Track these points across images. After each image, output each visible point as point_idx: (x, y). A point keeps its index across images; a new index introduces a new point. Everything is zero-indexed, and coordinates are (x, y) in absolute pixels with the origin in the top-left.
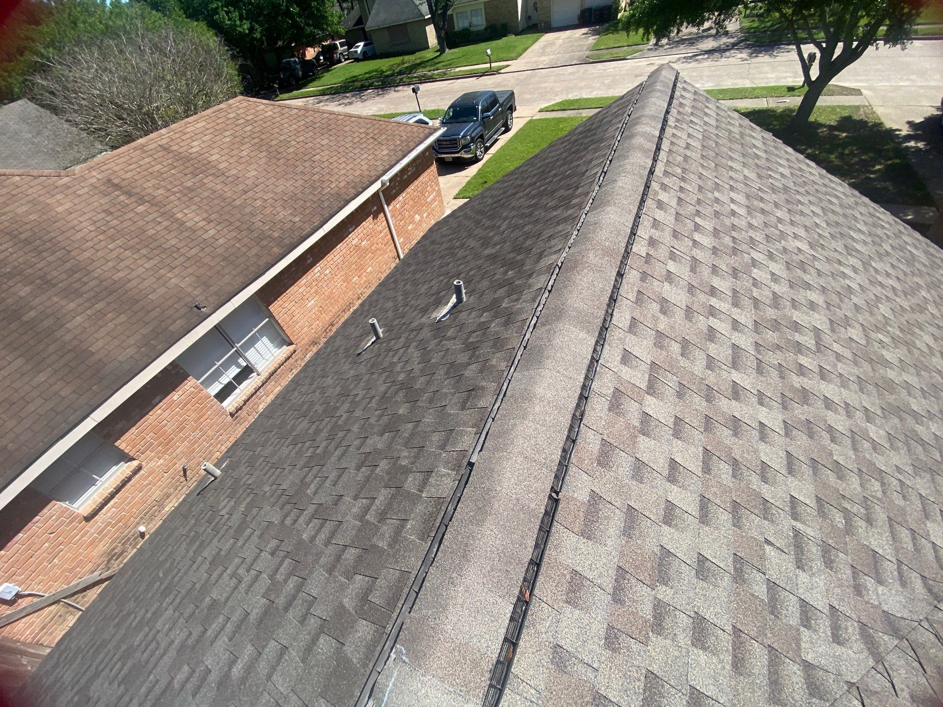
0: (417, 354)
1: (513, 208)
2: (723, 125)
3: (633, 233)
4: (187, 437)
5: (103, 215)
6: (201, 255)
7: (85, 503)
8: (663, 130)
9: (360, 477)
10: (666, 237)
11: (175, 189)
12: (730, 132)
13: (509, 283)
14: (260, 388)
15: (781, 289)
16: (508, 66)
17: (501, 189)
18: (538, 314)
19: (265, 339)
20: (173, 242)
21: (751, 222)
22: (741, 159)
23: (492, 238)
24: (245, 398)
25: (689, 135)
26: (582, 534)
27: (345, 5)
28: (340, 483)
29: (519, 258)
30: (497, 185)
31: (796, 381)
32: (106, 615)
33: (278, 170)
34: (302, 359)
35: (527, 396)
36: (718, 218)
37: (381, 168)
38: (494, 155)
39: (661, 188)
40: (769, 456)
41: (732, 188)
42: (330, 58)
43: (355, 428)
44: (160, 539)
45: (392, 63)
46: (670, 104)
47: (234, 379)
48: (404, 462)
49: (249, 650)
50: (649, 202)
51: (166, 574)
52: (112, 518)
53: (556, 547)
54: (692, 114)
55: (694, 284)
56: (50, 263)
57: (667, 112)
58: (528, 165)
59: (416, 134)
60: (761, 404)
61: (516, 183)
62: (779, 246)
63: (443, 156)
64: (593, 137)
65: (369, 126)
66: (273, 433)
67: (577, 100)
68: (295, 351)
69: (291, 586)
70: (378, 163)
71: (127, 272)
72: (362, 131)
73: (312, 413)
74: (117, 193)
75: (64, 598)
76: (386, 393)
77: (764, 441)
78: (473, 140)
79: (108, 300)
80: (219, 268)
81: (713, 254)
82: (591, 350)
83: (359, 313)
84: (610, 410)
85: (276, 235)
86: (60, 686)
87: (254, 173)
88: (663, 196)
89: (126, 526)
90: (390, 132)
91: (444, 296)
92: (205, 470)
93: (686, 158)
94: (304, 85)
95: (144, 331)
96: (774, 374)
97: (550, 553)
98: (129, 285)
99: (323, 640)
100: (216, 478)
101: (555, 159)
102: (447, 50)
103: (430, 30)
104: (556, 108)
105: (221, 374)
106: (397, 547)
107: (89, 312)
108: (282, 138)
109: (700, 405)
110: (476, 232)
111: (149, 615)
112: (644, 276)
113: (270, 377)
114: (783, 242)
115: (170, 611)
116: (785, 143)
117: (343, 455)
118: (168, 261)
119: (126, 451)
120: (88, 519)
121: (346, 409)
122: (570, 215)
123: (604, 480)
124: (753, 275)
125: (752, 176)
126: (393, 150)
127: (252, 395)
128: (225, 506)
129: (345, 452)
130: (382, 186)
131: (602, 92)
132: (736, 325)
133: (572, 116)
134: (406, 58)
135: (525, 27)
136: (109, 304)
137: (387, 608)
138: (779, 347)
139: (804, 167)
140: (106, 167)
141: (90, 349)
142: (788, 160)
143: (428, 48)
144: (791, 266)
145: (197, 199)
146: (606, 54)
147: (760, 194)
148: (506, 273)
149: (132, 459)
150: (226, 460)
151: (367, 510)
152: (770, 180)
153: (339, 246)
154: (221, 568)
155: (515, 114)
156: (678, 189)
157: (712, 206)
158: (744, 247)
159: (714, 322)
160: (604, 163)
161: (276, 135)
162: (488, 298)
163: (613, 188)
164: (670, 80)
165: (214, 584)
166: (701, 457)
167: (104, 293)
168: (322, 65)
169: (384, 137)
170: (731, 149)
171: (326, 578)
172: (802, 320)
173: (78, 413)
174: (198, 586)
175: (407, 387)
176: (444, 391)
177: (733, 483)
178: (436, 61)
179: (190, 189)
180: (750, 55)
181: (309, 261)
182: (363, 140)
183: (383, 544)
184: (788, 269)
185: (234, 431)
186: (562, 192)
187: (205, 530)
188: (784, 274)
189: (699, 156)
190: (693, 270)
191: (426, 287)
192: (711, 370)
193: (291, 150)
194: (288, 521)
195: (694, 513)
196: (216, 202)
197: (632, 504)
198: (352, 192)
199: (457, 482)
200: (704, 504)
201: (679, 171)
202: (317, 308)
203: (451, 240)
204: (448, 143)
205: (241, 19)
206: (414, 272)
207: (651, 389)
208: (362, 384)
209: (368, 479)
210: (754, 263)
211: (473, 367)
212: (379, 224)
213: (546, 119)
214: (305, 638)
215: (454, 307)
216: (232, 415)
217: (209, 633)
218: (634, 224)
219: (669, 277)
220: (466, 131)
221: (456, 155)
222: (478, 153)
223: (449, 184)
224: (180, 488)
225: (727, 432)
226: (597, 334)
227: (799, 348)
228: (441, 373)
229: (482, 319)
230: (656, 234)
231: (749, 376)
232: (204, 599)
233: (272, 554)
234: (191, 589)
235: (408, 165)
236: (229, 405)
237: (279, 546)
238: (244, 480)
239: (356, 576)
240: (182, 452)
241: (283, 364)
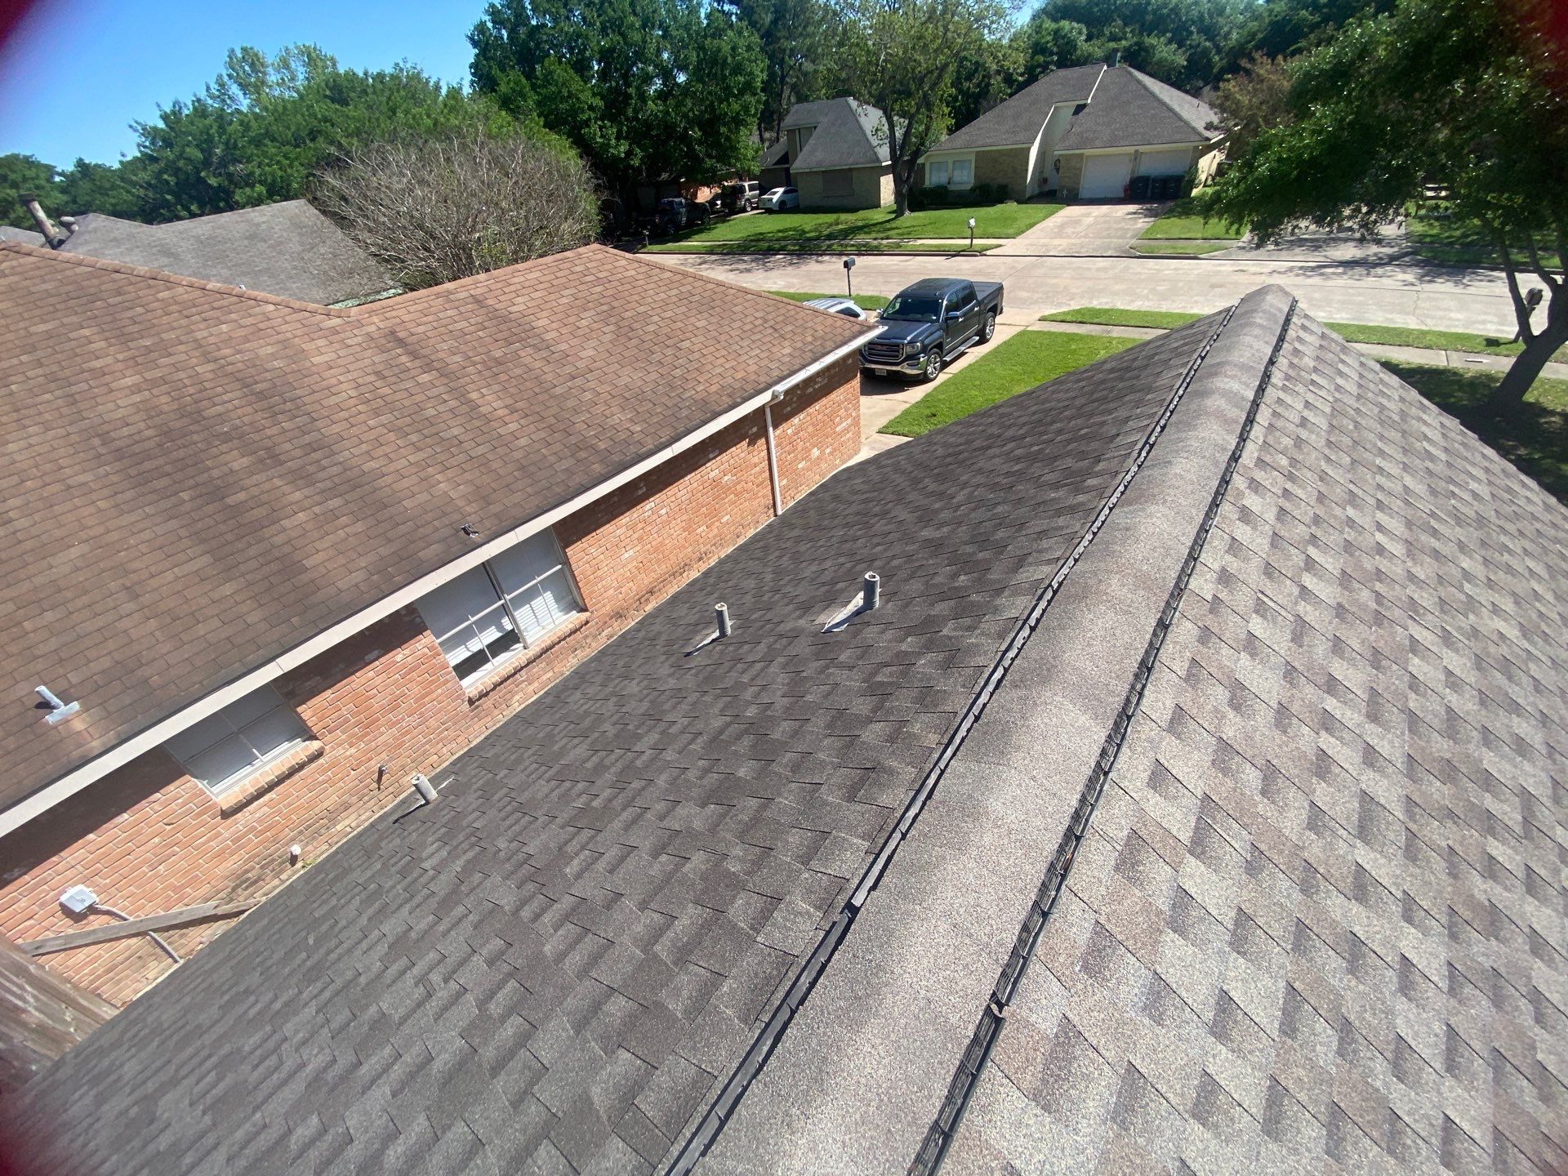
0: (783, 678)
1: (980, 471)
2: (1370, 395)
3: (1193, 557)
4: (398, 722)
5: (372, 378)
6: (490, 456)
7: (232, 787)
8: (1261, 390)
9: (656, 870)
10: (1251, 572)
11: (477, 359)
12: (1382, 408)
13: (959, 595)
14: (522, 668)
15: (1465, 704)
16: (1000, 246)
17: (962, 435)
18: (1006, 663)
19: (548, 595)
20: (455, 431)
21: (1412, 570)
22: (1399, 457)
23: (937, 512)
24: (497, 679)
25: (1307, 404)
26: (1035, 1096)
27: (767, 135)
28: (622, 871)
29: (981, 555)
30: (957, 428)
31: (1481, 887)
32: (212, 984)
33: (626, 354)
34: (595, 637)
35: (971, 810)
36: (1351, 555)
37: (776, 374)
38: (956, 376)
39: (1249, 487)
40: (1412, 1027)
41: (1380, 505)
42: (731, 203)
43: (662, 781)
44: (323, 880)
45: (821, 221)
46: (1277, 348)
47: (488, 646)
48: (734, 867)
49: (420, 1125)
50: (1226, 508)
51: (318, 943)
52: (259, 821)
53: (984, 1109)
54: (1315, 369)
55: (1296, 664)
56: (285, 431)
57: (1271, 362)
58: (1013, 405)
59: (839, 330)
60: (1409, 920)
61: (989, 431)
62: (1464, 623)
63: (873, 366)
64: (1135, 382)
65: (770, 309)
66: (530, 752)
67: (1107, 311)
68: (587, 622)
69: (510, 1031)
70: (774, 365)
71: (382, 461)
72: (758, 315)
73: (596, 735)
74: (399, 351)
75: (155, 931)
76: (721, 732)
77: (1406, 995)
78: (925, 350)
79: (347, 497)
80: (510, 479)
81: (1337, 616)
82: (1096, 751)
83: (698, 586)
84: (1117, 869)
85: (602, 446)
86: (115, 1082)
87: (591, 352)
88: (1252, 501)
89: (275, 840)
90: (800, 322)
91: (842, 590)
92: (415, 785)
93: (1299, 442)
94: (686, 237)
95: (384, 551)
96: (1439, 864)
97: (972, 1118)
98: (381, 482)
99: (544, 1151)
100: (428, 803)
101: (1061, 405)
102: (907, 213)
103: (887, 184)
104: (1069, 318)
105: (473, 636)
106: (699, 1020)
107: (317, 509)
108: (642, 309)
109: (1289, 896)
110: (911, 497)
111: (277, 1005)
112: (1205, 635)
113: (541, 655)
114: (1471, 616)
115: (311, 1010)
116: (1481, 439)
117: (634, 821)
118: (441, 457)
119: (310, 724)
120: (226, 814)
121: (652, 742)
122: (1082, 504)
123: (1091, 1001)
124: (1410, 668)
125: (1420, 488)
126: (800, 349)
127: (509, 677)
128: (433, 854)
129: (639, 817)
130: (772, 399)
131: (1150, 303)
132: (1370, 756)
133: (1094, 333)
134: (844, 217)
135: (1037, 191)
136: (347, 503)
137: (664, 1130)
138: (1451, 814)
139: (1516, 487)
140: (394, 313)
141: (304, 562)
142: (1487, 470)
143: (878, 206)
144: (1484, 664)
145: (503, 377)
146: (1165, 247)
147: (1433, 523)
148: (955, 576)
149: (313, 738)
150: (448, 777)
151: (657, 934)
152: (1453, 502)
153: (689, 477)
154: (404, 961)
155: (998, 319)
156: (1280, 493)
157: (1342, 532)
158: (1397, 613)
160: (1150, 429)
161: (634, 305)
162: (918, 611)
163: (1165, 475)
164: (1280, 310)
165: (389, 986)
166: (1281, 1002)
167: (345, 487)
168: (717, 212)
169: (790, 328)
170: (1382, 437)
171: (569, 1037)
172: (1499, 771)
173: (261, 652)
174: (363, 980)
175: (758, 730)
176: (822, 756)
177: (1337, 1066)
178: (888, 226)
179: (499, 362)
180: (1421, 278)
181: (640, 492)
182: (758, 329)
183: (676, 1007)
184: (1479, 668)
185: (467, 728)
186: (1069, 462)
187: (393, 887)
188: (1472, 677)
189: (1323, 442)
190: (1297, 638)
191: (814, 568)
192: (1315, 834)
193: (651, 328)
194: (526, 913)
195: (1253, 1110)
196: (530, 385)
197: (1137, 1063)
198: (727, 400)
199: (822, 934)
200: (1276, 1095)
201: (1284, 462)
202: (635, 563)
203: (867, 501)
204: (885, 348)
205: (618, 138)
206: (798, 540)
207: (1199, 846)
208: (684, 706)
209: (668, 878)
210: (1414, 646)
211: (878, 727)
212: (755, 453)
213: (1049, 333)
214: (515, 1135)
215: (858, 613)
217: (364, 1069)
218: (1195, 541)
219: (1251, 644)
220: (917, 334)
221: (894, 368)
222: (930, 369)
223: (874, 410)
224: (366, 799)
225: (1336, 962)
226: (1111, 723)
227: (1489, 824)
228: (819, 723)
229: (904, 647)
230: (1233, 565)
231: (1390, 860)
232: (367, 1006)
233: (491, 963)
234: (350, 982)
235: (818, 374)
236: (470, 686)
237: (503, 953)
238: (470, 818)
239: (621, 1051)
240: (385, 743)
241: (564, 639)
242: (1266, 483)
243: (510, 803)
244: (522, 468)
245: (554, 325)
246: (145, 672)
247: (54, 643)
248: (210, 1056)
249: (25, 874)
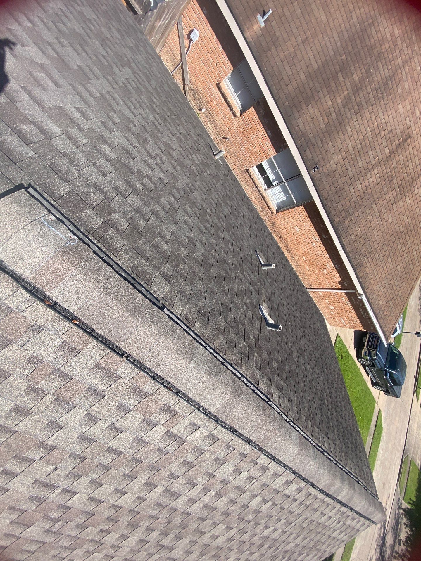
0: (244, 288)
1: (318, 377)
3: (275, 459)
4: (243, 144)
5: (389, 129)
6: (347, 177)
7: (227, 86)
8: (340, 502)
9: (183, 237)
10: (265, 479)
11: (393, 173)
13: (269, 362)
14: (257, 188)
16: (418, 400)
17: (334, 371)
18: (242, 378)
19: (285, 198)
20: (360, 164)
23: (303, 356)
24: (255, 179)
25: (330, 517)
26: (98, 364)
28: (185, 226)
29: (284, 373)
30: (337, 369)
32: (163, 84)
33: (388, 235)
34: (266, 215)
35: (191, 357)
37: (371, 297)
38: (358, 370)
39: (300, 487)
40: (105, 490)
43: (213, 241)
44: (193, 120)
46: (357, 512)
47: (268, 176)
48: (181, 266)
50: (292, 476)
51: (173, 120)
52: (215, 96)
53: (96, 346)
54: (344, 524)
55: (228, 485)
56: (368, 94)
57: (351, 509)
58: (345, 394)
59: (387, 326)
60: (138, 498)
61: (335, 383)
63: (368, 337)
65: (402, 298)
66: (228, 192)
67: (380, 438)
68: (272, 213)
69: (138, 186)
70: (375, 296)
71: (350, 134)
72: (400, 293)
73: (231, 216)
74: (401, 140)
75: (182, 64)
76: (227, 263)
77: (115, 490)
78: (372, 359)
80: (336, 185)
82: (206, 407)
83: (282, 256)
84: (165, 405)
85: (346, 222)
87: (390, 220)
88: (294, 487)
89: (207, 103)
90: (394, 310)
91: (275, 314)
92: (221, 151)
93: (316, 510)
95: (311, 136)
97: (94, 342)
98: (341, 134)
100: (215, 155)
101: (343, 415)
104: (378, 422)
105: (272, 170)
106: (135, 252)
109: (150, 460)
110: (310, 346)
111: (155, 106)
112: (244, 456)
113: (261, 195)
115: (152, 118)
117: (201, 231)
118: (349, 158)
119: (247, 112)
120: (218, 85)
121: (226, 237)
122: (301, 418)
123: (124, 387)
126: (381, 308)
127: (254, 183)
128: (197, 158)
130: (359, 294)
133: (370, 430)
136: (334, 121)
137: (103, 238)
141: (310, 105)
145: (383, 183)
146: (405, 469)
148: (277, 362)
149: (241, 113)
150: (222, 162)
151: (163, 238)
153: (328, 256)
154: (164, 149)
155: (382, 393)
156: (296, 498)
159: (199, 488)
162: (264, 344)
165: (157, 144)
166: (118, 449)
167: (341, 119)
169: (392, 305)
171: (134, 206)
173: (276, 92)
175: (226, 277)
176: (215, 300)
177: (97, 463)
179: (391, 181)
181: (324, 236)
183: (139, 244)
185: (238, 169)
186: (319, 415)
187: (188, 144)
189: (314, 519)
190: (238, 488)
191: (285, 303)
192: (169, 475)
193: (399, 246)
194: (175, 191)
195: (87, 432)
196: (378, 194)
197: (105, 398)
198: (361, 275)
199: (156, 296)
200: (90, 441)
201: (308, 503)
202: (293, 232)
203: (310, 328)
204: (376, 343)
206: (297, 298)
207: (170, 434)
208: (237, 250)
209: (180, 242)
211: (223, 324)
212: (335, 283)
213: (373, 412)
215: (266, 320)
216: (248, 170)
217: (132, 136)
218: (281, 462)
219: (238, 471)
220: (380, 357)
221: (366, 345)
222: (363, 360)
223: (348, 334)
224: (218, 134)
225: (128, 470)
226: (216, 414)
228: (227, 301)
229: (251, 337)
230: (270, 473)
232: (151, 137)
233: (160, 179)
234: (159, 131)
235: (368, 314)
236: (253, 170)
237: (163, 183)
238: (208, 171)
239: (128, 224)
240: (236, 139)
241: (267, 204)
242: (300, 494)
243: (211, 185)
244: (340, 190)
245: (406, 205)
246: (273, 50)
247: (287, 13)
248: (141, 85)
249: (205, 15)
